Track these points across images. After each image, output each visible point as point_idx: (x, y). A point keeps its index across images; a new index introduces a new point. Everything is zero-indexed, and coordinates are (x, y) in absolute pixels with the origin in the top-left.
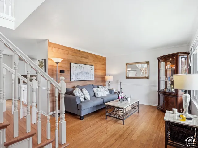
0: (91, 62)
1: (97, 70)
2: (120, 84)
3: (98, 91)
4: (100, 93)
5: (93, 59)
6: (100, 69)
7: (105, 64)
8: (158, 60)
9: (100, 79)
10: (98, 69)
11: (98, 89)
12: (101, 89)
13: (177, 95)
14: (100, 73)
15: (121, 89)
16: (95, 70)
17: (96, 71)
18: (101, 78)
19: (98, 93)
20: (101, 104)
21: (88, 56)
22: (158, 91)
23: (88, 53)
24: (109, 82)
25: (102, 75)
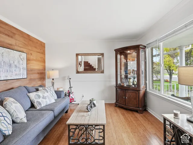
0: (20, 46)
1: (32, 62)
2: (70, 81)
3: (39, 97)
4: (44, 100)
5: (24, 42)
6: (36, 60)
7: (44, 53)
8: (115, 52)
9: (36, 76)
10: (33, 60)
11: (39, 93)
12: (44, 93)
13: (139, 89)
14: (36, 66)
15: (70, 87)
16: (28, 60)
17: (29, 62)
18: (38, 73)
19: (40, 100)
20: (51, 121)
21: (14, 34)
22: (116, 86)
23: (13, 27)
24: (53, 79)
25: (39, 70)
